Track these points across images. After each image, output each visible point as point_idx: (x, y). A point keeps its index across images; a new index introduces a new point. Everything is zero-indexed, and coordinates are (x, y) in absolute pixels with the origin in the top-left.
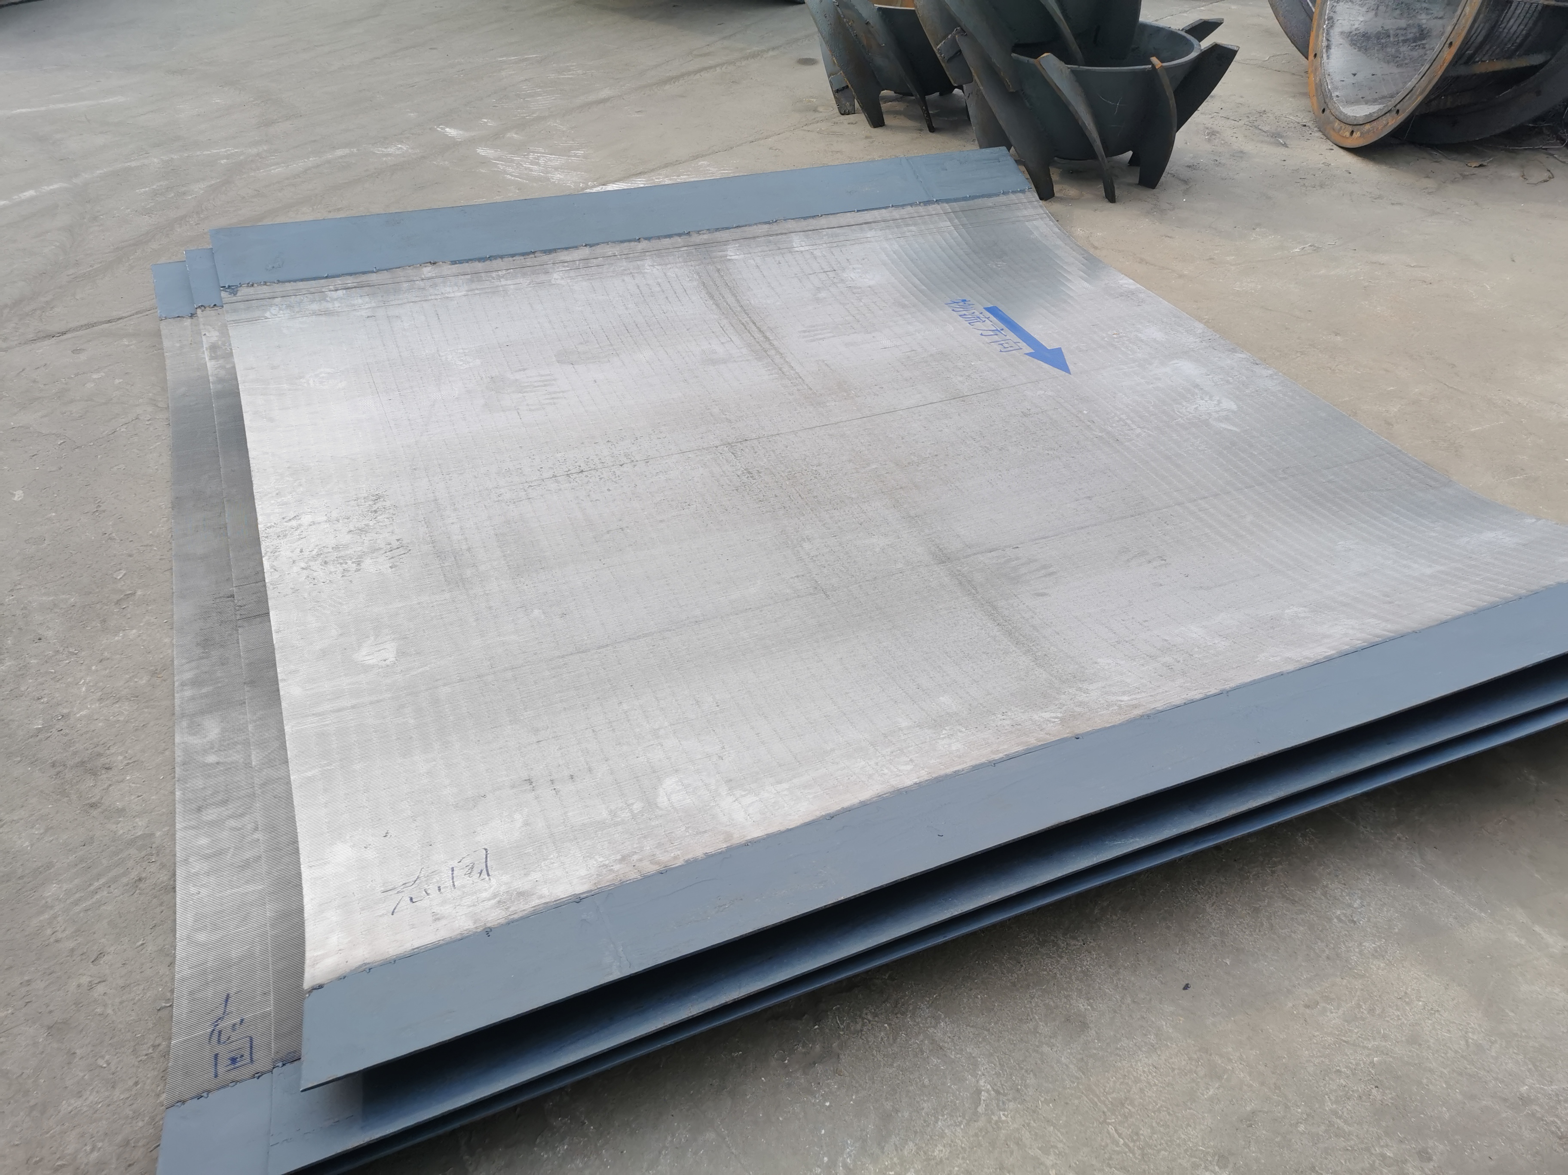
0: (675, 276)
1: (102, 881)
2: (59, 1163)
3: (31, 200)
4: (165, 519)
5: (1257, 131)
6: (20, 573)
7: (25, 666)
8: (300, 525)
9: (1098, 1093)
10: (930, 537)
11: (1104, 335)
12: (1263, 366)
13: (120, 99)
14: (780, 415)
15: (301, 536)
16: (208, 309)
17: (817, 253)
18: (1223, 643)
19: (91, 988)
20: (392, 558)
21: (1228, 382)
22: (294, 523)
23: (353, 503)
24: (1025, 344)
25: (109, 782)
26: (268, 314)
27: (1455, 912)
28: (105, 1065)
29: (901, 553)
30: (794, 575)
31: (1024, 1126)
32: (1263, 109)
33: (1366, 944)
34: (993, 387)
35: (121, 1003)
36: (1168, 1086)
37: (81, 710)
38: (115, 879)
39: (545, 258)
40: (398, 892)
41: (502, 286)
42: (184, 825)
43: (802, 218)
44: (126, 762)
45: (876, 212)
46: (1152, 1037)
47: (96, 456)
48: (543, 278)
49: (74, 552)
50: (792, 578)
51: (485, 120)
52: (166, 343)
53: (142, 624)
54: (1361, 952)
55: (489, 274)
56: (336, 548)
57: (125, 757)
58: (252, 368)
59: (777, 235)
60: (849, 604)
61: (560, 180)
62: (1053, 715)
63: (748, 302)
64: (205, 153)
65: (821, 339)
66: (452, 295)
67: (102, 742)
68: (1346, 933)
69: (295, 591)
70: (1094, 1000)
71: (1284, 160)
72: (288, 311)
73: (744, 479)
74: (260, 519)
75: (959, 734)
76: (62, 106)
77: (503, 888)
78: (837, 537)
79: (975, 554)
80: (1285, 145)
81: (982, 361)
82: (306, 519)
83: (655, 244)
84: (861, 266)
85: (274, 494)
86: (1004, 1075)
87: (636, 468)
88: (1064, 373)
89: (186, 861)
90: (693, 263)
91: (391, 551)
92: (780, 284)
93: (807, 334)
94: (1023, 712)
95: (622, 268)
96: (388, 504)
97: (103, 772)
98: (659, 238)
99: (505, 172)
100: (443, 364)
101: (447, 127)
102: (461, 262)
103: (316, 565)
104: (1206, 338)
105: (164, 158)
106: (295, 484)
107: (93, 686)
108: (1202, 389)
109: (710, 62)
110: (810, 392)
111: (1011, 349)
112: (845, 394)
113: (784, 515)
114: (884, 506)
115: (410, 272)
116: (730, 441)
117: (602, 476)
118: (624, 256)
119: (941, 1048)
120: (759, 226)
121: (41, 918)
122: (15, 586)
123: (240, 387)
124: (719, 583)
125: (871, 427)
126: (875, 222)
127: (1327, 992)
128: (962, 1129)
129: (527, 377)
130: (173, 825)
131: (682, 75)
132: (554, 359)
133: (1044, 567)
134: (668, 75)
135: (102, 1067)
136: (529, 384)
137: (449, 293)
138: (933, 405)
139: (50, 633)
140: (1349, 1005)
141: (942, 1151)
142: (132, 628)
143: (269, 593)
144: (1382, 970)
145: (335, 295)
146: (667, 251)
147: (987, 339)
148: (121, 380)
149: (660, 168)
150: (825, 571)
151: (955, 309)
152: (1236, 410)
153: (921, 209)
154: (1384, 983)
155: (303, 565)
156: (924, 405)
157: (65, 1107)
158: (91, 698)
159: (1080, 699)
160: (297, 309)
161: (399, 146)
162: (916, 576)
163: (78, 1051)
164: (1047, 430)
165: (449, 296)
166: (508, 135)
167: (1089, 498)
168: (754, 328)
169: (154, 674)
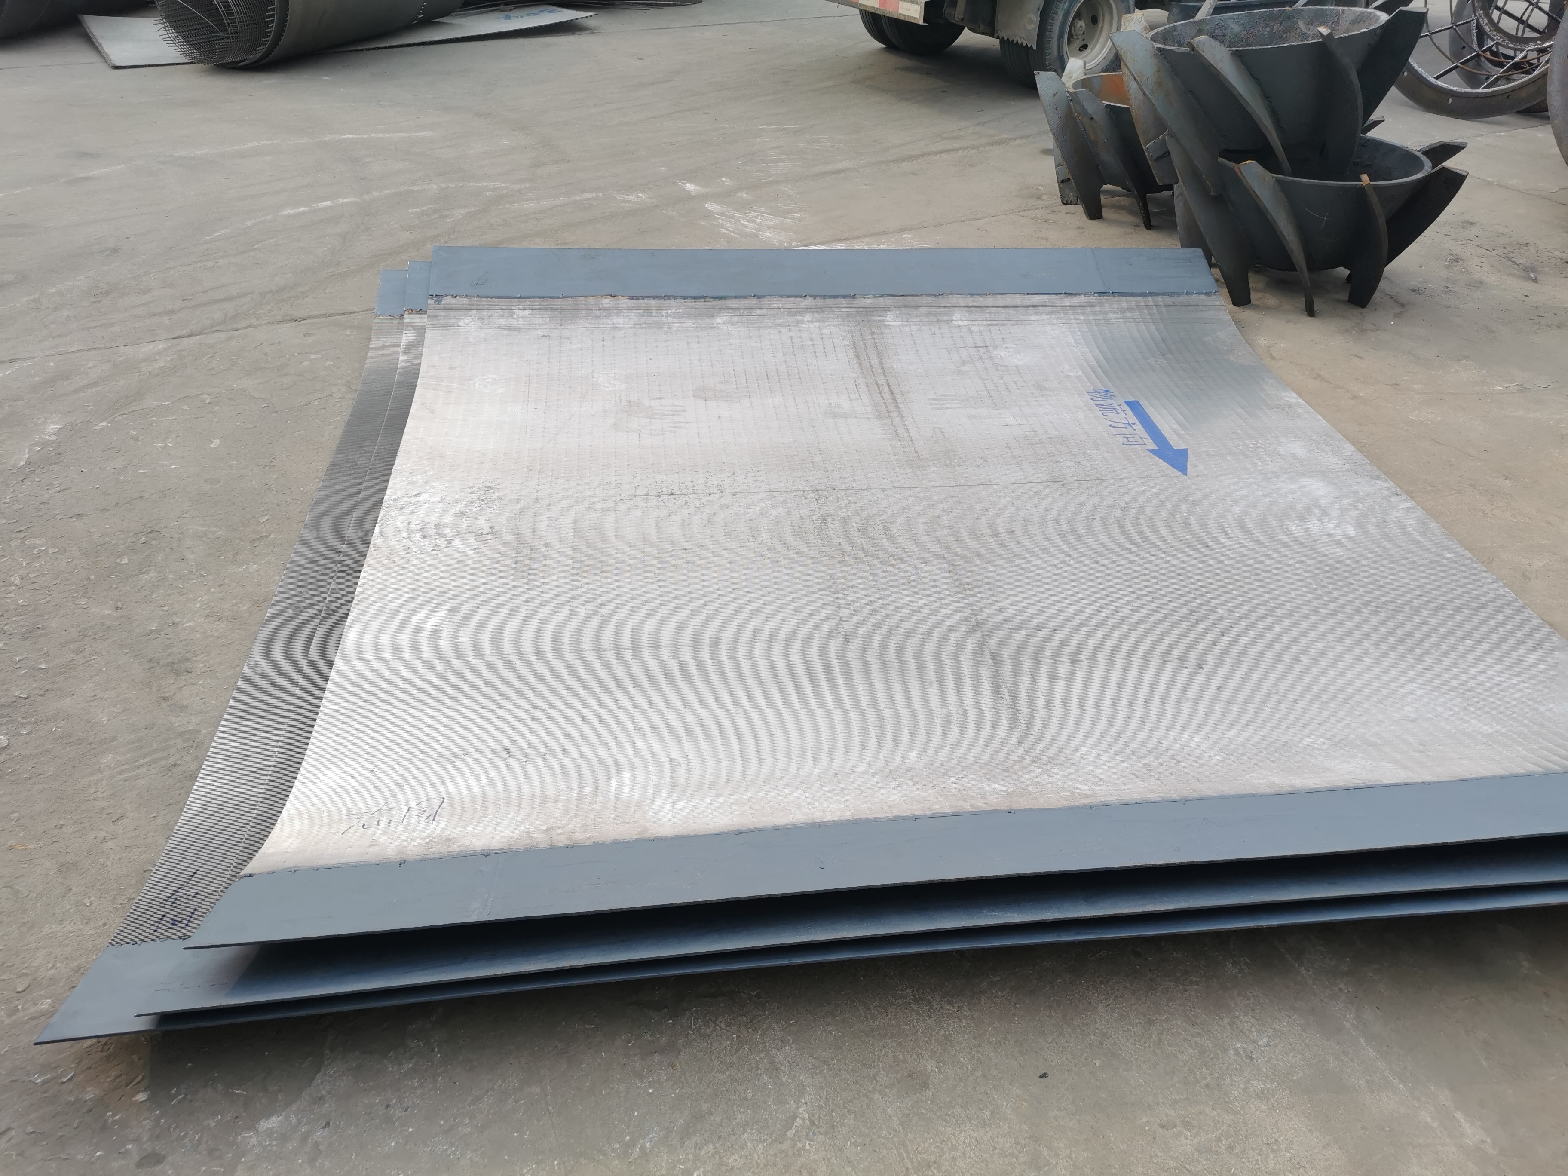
0: (829, 333)
1: (145, 760)
2: (24, 971)
3: (327, 208)
4: (317, 480)
5: (1509, 263)
6: (190, 505)
7: (163, 579)
8: (418, 502)
9: (910, 1149)
10: (972, 605)
11: (1241, 443)
12: (1403, 498)
13: (429, 134)
14: (877, 471)
15: (414, 511)
16: (414, 312)
17: (975, 329)
18: (1218, 757)
19: (104, 841)
20: (479, 541)
21: (1356, 508)
22: (413, 499)
23: (468, 490)
24: (1151, 441)
25: (185, 683)
26: (461, 323)
27: (1370, 1076)
28: (88, 905)
29: (936, 616)
30: (824, 618)
31: (824, 1159)
32: (1525, 242)
33: (1255, 1083)
34: (1100, 476)
35: (120, 859)
36: (982, 1162)
37: (189, 621)
38: (156, 761)
39: (715, 302)
40: (358, 818)
41: (668, 323)
42: (226, 728)
43: (969, 294)
44: (204, 669)
45: (1046, 297)
46: (988, 1113)
47: (287, 421)
48: (707, 320)
49: (237, 495)
50: (822, 620)
51: (725, 180)
52: (374, 337)
53: (263, 562)
54: (1245, 1090)
55: (660, 311)
56: (438, 526)
57: (206, 665)
58: (434, 367)
59: (940, 307)
60: (865, 653)
61: (769, 238)
62: (1004, 788)
63: (891, 365)
64: (477, 184)
65: (947, 408)
66: (622, 326)
67: (193, 650)
68: (1238, 1066)
69: (390, 555)
70: (944, 1064)
71: (1527, 296)
72: (478, 323)
73: (817, 524)
74: (388, 491)
75: (905, 787)
76: (381, 135)
77: (438, 833)
78: (882, 590)
79: (1009, 629)
80: (1535, 281)
81: (1100, 450)
82: (425, 498)
83: (820, 302)
84: (1015, 346)
85: (408, 473)
86: (826, 1109)
87: (722, 499)
88: (1180, 473)
89: (214, 758)
90: (850, 323)
91: (481, 535)
92: (928, 353)
93: (936, 402)
94: (978, 781)
95: (782, 320)
96: (495, 495)
97: (184, 674)
98: (824, 297)
99: (722, 226)
100: (593, 384)
101: (688, 182)
102: (637, 298)
103: (415, 537)
104: (1352, 462)
105: (443, 186)
106: (428, 468)
107: (205, 604)
108: (1323, 510)
109: (955, 144)
110: (915, 455)
111: (1136, 443)
112: (948, 462)
113: (839, 562)
114: (939, 570)
115: (591, 301)
116: (818, 488)
117: (688, 501)
118: (787, 310)
119: (777, 1070)
120: (924, 297)
121: (91, 779)
122: (183, 514)
123: (418, 381)
124: (752, 612)
125: (959, 496)
126: (1042, 306)
127: (1190, 1118)
128: (763, 1146)
129: (661, 406)
130: (217, 727)
131: (923, 155)
132: (691, 393)
133: (1074, 653)
134: (909, 153)
135: (85, 904)
136: (659, 412)
137: (619, 323)
138: (1031, 484)
139: (192, 556)
140: (1209, 1136)
141: (737, 1160)
142: (255, 563)
143: (369, 553)
144: (1260, 1112)
145: (521, 313)
146: (828, 310)
147: (1114, 431)
148: (331, 363)
149: (865, 236)
150: (856, 619)
151: (1094, 398)
152: (1353, 536)
153: (1094, 300)
154: (1256, 1125)
155: (405, 535)
156: (1021, 483)
157: (47, 929)
158: (200, 614)
159: (1040, 780)
160: (486, 322)
161: (640, 195)
162: (941, 639)
163: (74, 889)
164: (1137, 525)
165: (619, 326)
166: (740, 194)
167: (1152, 596)
168: (886, 389)
169: (256, 603)
